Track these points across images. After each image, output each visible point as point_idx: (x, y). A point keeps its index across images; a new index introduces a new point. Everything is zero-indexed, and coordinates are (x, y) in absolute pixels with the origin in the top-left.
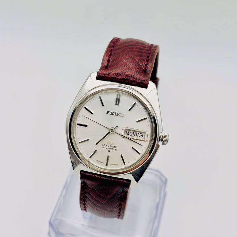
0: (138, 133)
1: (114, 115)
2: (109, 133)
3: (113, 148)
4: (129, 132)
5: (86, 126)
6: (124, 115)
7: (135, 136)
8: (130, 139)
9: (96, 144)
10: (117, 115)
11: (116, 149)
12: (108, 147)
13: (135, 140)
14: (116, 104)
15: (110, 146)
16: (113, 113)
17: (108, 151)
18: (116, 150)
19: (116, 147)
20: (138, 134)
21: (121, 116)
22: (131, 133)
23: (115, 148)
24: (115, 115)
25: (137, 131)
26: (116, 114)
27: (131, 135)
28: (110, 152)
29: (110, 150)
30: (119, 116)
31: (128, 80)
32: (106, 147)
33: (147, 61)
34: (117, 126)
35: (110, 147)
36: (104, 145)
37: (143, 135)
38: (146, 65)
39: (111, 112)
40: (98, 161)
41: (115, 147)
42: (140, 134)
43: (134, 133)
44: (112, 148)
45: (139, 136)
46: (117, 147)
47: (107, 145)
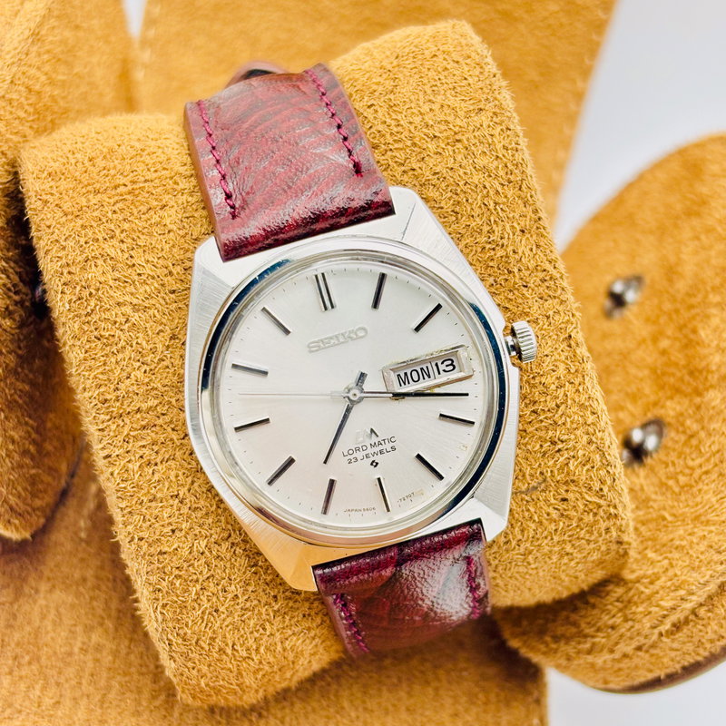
0: (434, 364)
2: (348, 410)
3: (380, 447)
4: (406, 374)
5: (267, 421)
6: (365, 329)
7: (430, 377)
8: (420, 393)
9: (325, 462)
10: (346, 341)
11: (392, 444)
12: (366, 452)
13: (437, 391)
14: (326, 308)
15: (369, 446)
16: (329, 342)
17: (372, 464)
18: (393, 449)
19: (390, 441)
20: (437, 364)
21: (358, 338)
22: (414, 374)
23: (388, 446)
24: (339, 343)
25: (429, 360)
26: (342, 340)
27: (416, 379)
28: (377, 464)
29: (377, 458)
30: (353, 339)
31: (324, 215)
32: (359, 455)
33: (345, 139)
35: (370, 451)
36: (351, 452)
37: (452, 361)
38: (350, 153)
39: (322, 340)
40: (356, 510)
41: (386, 441)
42: (442, 363)
43: (422, 369)
44: (377, 449)
45: (444, 371)
46: (393, 440)
47: (357, 449)
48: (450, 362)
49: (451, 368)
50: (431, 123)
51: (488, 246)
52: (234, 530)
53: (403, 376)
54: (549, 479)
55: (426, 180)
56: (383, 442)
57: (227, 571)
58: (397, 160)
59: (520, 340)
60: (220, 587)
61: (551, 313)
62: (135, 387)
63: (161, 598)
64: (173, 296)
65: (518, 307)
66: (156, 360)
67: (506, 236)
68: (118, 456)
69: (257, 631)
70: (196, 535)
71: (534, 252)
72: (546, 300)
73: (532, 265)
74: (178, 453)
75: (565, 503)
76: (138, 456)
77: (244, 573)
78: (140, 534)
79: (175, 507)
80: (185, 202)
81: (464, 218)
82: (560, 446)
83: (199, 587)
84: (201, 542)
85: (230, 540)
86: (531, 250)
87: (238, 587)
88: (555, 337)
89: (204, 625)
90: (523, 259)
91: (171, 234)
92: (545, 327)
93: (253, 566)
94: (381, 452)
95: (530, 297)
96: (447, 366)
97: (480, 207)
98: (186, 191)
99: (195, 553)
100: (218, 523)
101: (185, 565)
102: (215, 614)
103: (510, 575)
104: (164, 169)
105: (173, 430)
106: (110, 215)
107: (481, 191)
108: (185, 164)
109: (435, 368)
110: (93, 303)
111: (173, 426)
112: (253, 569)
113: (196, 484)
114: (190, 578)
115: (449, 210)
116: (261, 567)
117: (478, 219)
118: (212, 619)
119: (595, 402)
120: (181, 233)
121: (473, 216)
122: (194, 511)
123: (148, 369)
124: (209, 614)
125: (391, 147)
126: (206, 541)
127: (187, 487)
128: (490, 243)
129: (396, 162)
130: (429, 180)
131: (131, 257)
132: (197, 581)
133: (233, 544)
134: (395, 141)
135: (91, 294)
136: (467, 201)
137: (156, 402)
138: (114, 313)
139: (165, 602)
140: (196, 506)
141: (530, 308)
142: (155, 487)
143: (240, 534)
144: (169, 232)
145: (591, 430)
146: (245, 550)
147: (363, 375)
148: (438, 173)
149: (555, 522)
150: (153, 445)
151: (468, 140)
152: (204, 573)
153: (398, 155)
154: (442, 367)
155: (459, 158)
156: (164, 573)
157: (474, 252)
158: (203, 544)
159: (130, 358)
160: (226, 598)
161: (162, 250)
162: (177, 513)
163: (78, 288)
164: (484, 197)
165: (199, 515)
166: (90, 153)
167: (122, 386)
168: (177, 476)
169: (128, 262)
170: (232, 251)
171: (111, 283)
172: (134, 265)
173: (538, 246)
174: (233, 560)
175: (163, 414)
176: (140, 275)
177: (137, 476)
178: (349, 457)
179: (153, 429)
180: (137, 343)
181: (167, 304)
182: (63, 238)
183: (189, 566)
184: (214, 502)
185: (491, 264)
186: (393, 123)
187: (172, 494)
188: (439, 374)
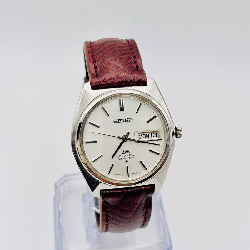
1: (122, 122)
3: (130, 156)
4: (142, 135)
5: (96, 142)
6: (132, 119)
7: (149, 137)
9: (112, 158)
10: (126, 121)
11: (133, 156)
12: (125, 157)
13: (150, 142)
14: (121, 110)
15: (126, 155)
16: (120, 121)
18: (133, 158)
19: (133, 155)
20: (151, 134)
22: (144, 135)
23: (132, 156)
24: (123, 122)
25: (149, 132)
26: (124, 121)
27: (144, 137)
28: (128, 161)
29: (128, 160)
30: (128, 121)
31: (125, 82)
32: (122, 158)
33: (134, 57)
36: (120, 156)
37: (156, 134)
38: (136, 62)
39: (119, 120)
40: (118, 175)
41: (132, 155)
42: (153, 134)
43: (147, 134)
44: (128, 157)
45: (153, 136)
46: (134, 155)
49: (156, 136)
53: (140, 136)
59: (178, 131)
94: (130, 158)
147: (129, 133)
154: (153, 135)
178: (119, 158)
188: (152, 137)
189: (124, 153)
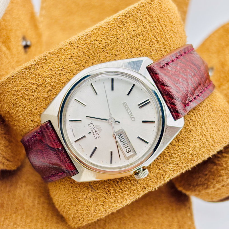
1: (127, 111)
2: (106, 120)
3: (96, 134)
4: (122, 137)
6: (135, 120)
7: (123, 145)
8: (117, 143)
9: (87, 116)
10: (129, 115)
11: (98, 138)
12: (93, 129)
13: (119, 149)
14: (139, 105)
15: (95, 130)
16: (128, 109)
17: (89, 132)
18: (96, 138)
19: (99, 137)
21: (131, 118)
22: (123, 140)
23: (97, 136)
24: (128, 113)
26: (130, 113)
27: (122, 141)
28: (90, 134)
29: (92, 133)
32: (92, 127)
33: (195, 98)
34: (119, 122)
35: (94, 131)
36: (92, 124)
39: (128, 107)
40: (73, 131)
42: (129, 148)
43: (125, 142)
45: (126, 150)
47: (93, 126)
48: (129, 151)
49: (128, 152)
50: (206, 125)
51: (170, 154)
52: (56, 90)
53: (121, 136)
54: (96, 192)
55: (187, 128)
56: (98, 134)
57: (42, 91)
58: (192, 117)
59: (142, 173)
60: (36, 90)
61: (152, 180)
62: (97, 46)
63: (28, 71)
64: (130, 52)
65: (152, 168)
66: (107, 51)
67: (175, 159)
68: (72, 46)
69: (23, 106)
70: (52, 78)
71: (171, 170)
72: (156, 177)
73: (167, 170)
74: (78, 65)
75: (89, 199)
76: (74, 52)
77: (42, 97)
78: (48, 59)
79: (59, 68)
80: (162, 50)
81: (177, 144)
82: (108, 193)
83: (34, 82)
84: (50, 80)
85: (52, 90)
86: (172, 169)
87: (37, 96)
88: (145, 183)
89: (22, 87)
90: (168, 167)
91: (150, 47)
92: (147, 179)
93: (45, 99)
94: (94, 135)
95: (156, 172)
96: (128, 150)
97: (182, 148)
98: (165, 49)
99: (45, 79)
100: (57, 84)
101: (40, 76)
102: (26, 90)
103: (60, 186)
104: (171, 40)
105: (85, 62)
106: (152, 26)
107: (188, 147)
108: (174, 47)
109: (127, 146)
110: (121, 26)
111: (86, 62)
112: (44, 99)
113: (68, 74)
114: (36, 79)
115: (179, 138)
116: (45, 102)
117: (178, 148)
118: (24, 90)
119: (126, 202)
120: (151, 51)
121: (179, 147)
122: (59, 75)
123: (104, 49)
124: (26, 88)
125: (195, 114)
126: (50, 81)
127: (67, 71)
128: (171, 154)
129: (191, 117)
130: (187, 129)
131: (140, 36)
132: (36, 82)
133: (51, 91)
134: (198, 115)
135: (124, 25)
136: (183, 144)
137: (93, 54)
138: (120, 34)
139: (27, 72)
140: (62, 76)
141: (152, 172)
142: (65, 60)
143: (55, 93)
144: (151, 46)
145: (116, 202)
146: (50, 95)
148: (190, 132)
149: (82, 197)
150: (79, 57)
151: (204, 139)
152: (39, 83)
153: (193, 117)
154: (127, 148)
155: (197, 137)
156: (36, 70)
157: (167, 150)
158: (49, 81)
159: (106, 43)
160: (32, 92)
161: (144, 45)
162: (57, 69)
163: (125, 20)
164: (186, 149)
165: (58, 77)
166: (170, 15)
167: (96, 42)
168: (70, 67)
169: (138, 35)
170: (150, 69)
171: (129, 31)
172: (137, 37)
173: (173, 171)
174: (46, 92)
175: (90, 58)
176: (134, 40)
177: (67, 53)
178: (90, 124)
179: (84, 55)
180: (112, 44)
181: (127, 51)
182: (141, 12)
183: (40, 78)
184: (64, 81)
185: (164, 156)
186: (203, 113)
187: (64, 66)
188: (125, 148)
189: (97, 127)
